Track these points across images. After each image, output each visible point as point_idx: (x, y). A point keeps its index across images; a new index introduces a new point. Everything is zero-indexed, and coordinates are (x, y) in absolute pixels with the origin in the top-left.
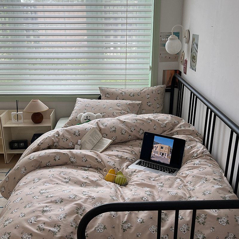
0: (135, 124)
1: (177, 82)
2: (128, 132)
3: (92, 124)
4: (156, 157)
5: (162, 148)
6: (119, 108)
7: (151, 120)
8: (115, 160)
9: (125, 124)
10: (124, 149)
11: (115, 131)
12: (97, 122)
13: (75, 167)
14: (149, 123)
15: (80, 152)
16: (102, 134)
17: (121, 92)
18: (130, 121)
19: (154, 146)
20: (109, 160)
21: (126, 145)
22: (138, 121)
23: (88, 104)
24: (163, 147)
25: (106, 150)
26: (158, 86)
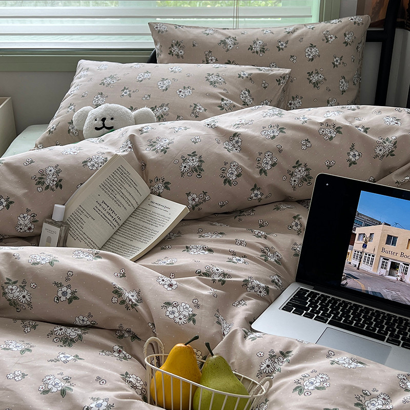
0: (275, 144)
2: (249, 177)
3: (113, 144)
4: (364, 278)
5: (391, 240)
6: (216, 91)
7: (338, 129)
8: (198, 296)
9: (237, 142)
10: (235, 242)
11: (198, 170)
12: (132, 138)
13: (25, 326)
14: (331, 138)
15: (48, 259)
16: (150, 183)
17: (220, 37)
18: (256, 134)
19: (358, 231)
20: (171, 296)
21: (240, 224)
22: (289, 133)
23: (111, 77)
24: (395, 238)
25: (163, 244)
26: (344, 20)
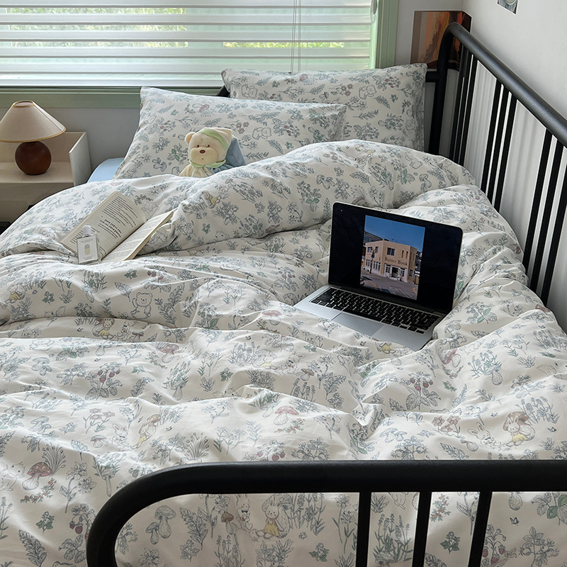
1: (455, 51)
4: (376, 279)
5: (391, 251)
19: (367, 245)
